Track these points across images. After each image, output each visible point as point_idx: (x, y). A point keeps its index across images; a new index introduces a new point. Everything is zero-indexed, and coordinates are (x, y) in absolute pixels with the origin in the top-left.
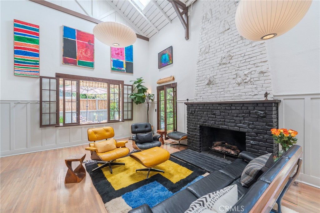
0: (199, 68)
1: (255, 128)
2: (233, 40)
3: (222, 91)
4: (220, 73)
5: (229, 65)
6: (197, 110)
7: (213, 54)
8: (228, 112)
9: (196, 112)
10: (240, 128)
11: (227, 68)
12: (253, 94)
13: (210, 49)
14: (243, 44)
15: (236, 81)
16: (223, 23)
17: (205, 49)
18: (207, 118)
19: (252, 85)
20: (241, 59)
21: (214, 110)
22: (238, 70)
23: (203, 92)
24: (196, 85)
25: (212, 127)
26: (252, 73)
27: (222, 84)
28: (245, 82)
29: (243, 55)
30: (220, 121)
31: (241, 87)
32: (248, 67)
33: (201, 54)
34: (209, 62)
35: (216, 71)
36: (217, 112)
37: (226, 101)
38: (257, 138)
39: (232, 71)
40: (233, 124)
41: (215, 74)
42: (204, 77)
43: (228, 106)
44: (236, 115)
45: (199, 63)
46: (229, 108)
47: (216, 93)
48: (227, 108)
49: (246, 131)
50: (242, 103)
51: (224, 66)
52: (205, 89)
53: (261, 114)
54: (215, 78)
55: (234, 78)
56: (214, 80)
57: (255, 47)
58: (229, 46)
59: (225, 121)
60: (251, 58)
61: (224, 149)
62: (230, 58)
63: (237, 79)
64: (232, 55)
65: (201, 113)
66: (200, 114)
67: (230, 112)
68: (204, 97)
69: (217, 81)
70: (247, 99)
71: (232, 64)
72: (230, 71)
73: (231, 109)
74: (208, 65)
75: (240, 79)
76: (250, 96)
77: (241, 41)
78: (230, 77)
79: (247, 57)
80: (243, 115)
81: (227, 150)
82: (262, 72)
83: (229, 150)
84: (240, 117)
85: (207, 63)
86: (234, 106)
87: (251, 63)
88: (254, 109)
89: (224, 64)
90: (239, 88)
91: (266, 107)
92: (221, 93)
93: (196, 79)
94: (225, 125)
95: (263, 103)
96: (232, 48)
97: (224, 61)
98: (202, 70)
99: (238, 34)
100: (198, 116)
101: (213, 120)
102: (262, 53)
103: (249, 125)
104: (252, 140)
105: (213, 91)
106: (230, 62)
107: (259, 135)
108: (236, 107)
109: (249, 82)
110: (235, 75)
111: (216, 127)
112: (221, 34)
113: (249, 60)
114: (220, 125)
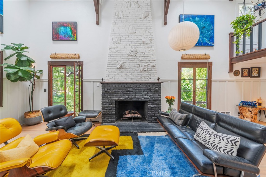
0: (111, 53)
1: (153, 98)
2: (138, 42)
3: (130, 75)
4: (129, 61)
5: (135, 57)
6: (112, 88)
7: (123, 46)
8: (138, 89)
9: (112, 90)
10: (145, 99)
11: (134, 59)
12: (149, 78)
13: (121, 41)
14: (144, 47)
15: (139, 69)
16: (131, 26)
17: (117, 40)
18: (122, 94)
19: (148, 72)
20: (142, 55)
21: (128, 88)
22: (140, 62)
23: (114, 74)
24: (108, 68)
25: (126, 100)
26: (149, 65)
27: (130, 70)
28: (145, 71)
29: (144, 53)
30: (133, 96)
31: (142, 73)
32: (147, 61)
33: (113, 43)
34: (120, 51)
35: (125, 60)
36: (131, 89)
37: (133, 81)
38: (154, 103)
39: (137, 62)
40: (141, 97)
41: (125, 62)
42: (116, 62)
43: (138, 85)
44: (143, 91)
45: (110, 49)
46: (139, 86)
47: (125, 76)
48: (137, 86)
49: (149, 100)
50: (146, 83)
51: (132, 57)
52: (116, 72)
53: (157, 89)
54: (125, 64)
55: (138, 67)
56: (124, 66)
57: (150, 51)
58: (135, 45)
59: (136, 95)
60: (148, 56)
61: (133, 115)
62: (136, 53)
63: (140, 68)
64: (138, 51)
65: (116, 90)
66: (116, 92)
67: (140, 89)
68: (116, 78)
69: (126, 67)
70: (145, 81)
71: (137, 57)
72: (136, 62)
73: (140, 87)
74: (119, 53)
75: (142, 68)
76: (147, 79)
77: (143, 45)
78: (135, 65)
79: (146, 55)
80: (147, 90)
81: (135, 115)
82: (153, 66)
83: (136, 115)
84: (145, 92)
85: (118, 51)
86: (142, 85)
87: (148, 59)
88: (153, 87)
89: (132, 56)
90: (141, 73)
91: (158, 85)
92: (130, 76)
93: (108, 62)
94: (136, 98)
95: (157, 83)
96: (137, 47)
97: (132, 54)
98: (114, 55)
99: (141, 39)
100: (113, 93)
101: (128, 95)
102: (153, 55)
103: (150, 96)
104: (152, 105)
105: (123, 74)
106: (136, 56)
107: (155, 101)
108: (143, 85)
109: (147, 71)
110: (139, 65)
111: (129, 100)
112: (130, 34)
113: (147, 57)
114: (132, 98)
